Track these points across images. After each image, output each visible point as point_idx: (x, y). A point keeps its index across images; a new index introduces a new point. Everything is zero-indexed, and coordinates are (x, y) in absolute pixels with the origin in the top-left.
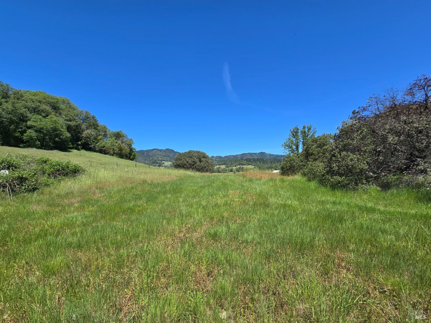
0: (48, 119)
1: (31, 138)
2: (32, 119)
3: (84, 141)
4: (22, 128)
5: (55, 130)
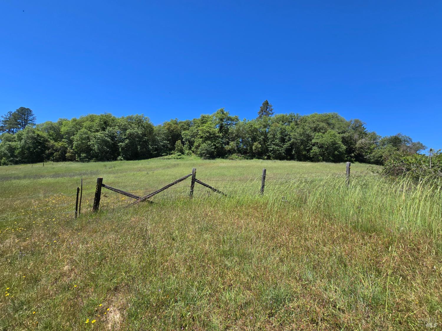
0: (326, 135)
1: (315, 154)
2: (315, 137)
3: (357, 152)
4: (309, 146)
5: (334, 143)
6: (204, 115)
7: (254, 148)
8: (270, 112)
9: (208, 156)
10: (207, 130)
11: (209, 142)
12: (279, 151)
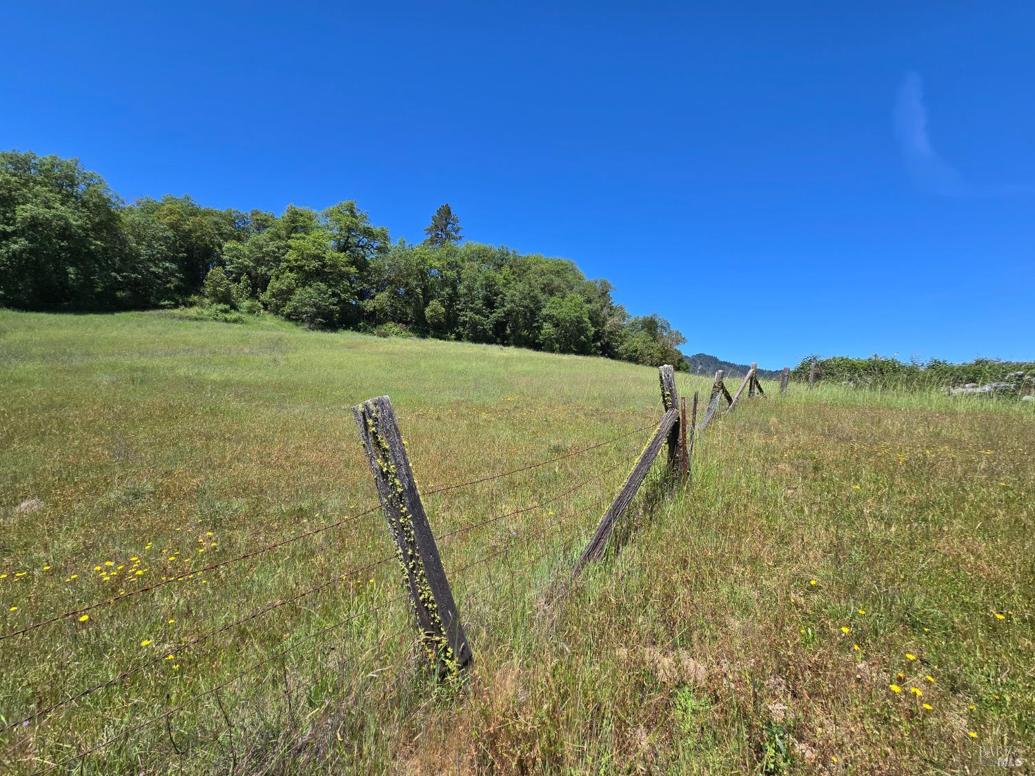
0: (567, 302)
2: (547, 305)
3: (606, 340)
4: (537, 321)
5: (579, 321)
6: (299, 209)
7: (428, 312)
8: (453, 233)
9: (321, 322)
10: (313, 251)
11: (323, 286)
12: (483, 325)
